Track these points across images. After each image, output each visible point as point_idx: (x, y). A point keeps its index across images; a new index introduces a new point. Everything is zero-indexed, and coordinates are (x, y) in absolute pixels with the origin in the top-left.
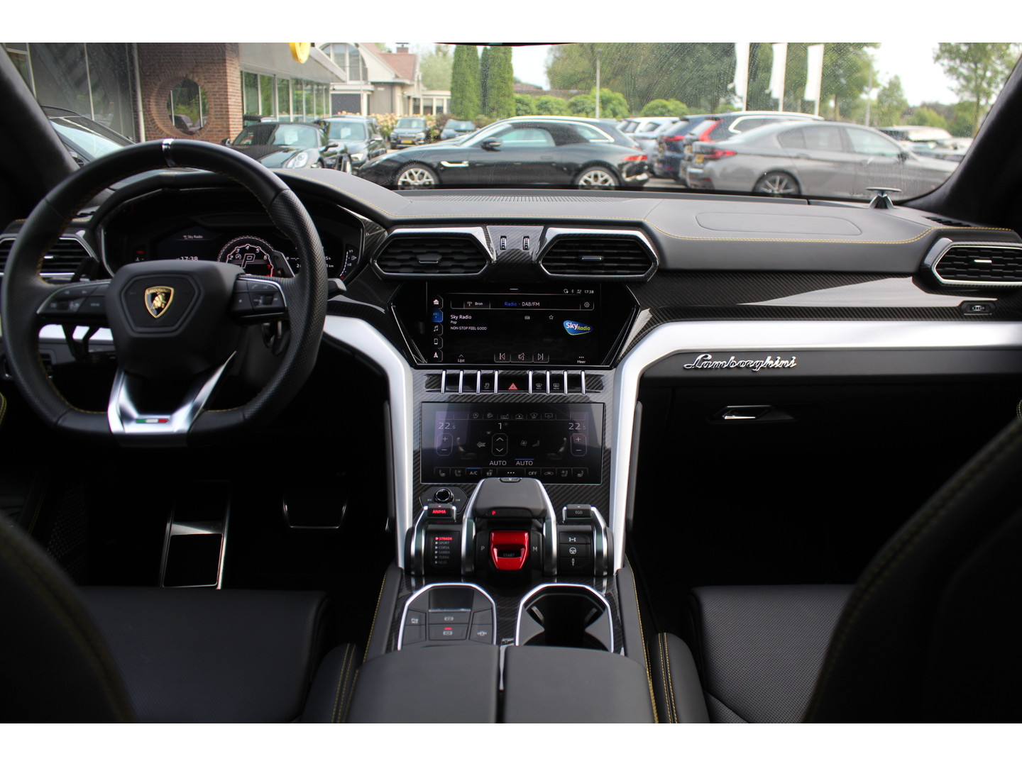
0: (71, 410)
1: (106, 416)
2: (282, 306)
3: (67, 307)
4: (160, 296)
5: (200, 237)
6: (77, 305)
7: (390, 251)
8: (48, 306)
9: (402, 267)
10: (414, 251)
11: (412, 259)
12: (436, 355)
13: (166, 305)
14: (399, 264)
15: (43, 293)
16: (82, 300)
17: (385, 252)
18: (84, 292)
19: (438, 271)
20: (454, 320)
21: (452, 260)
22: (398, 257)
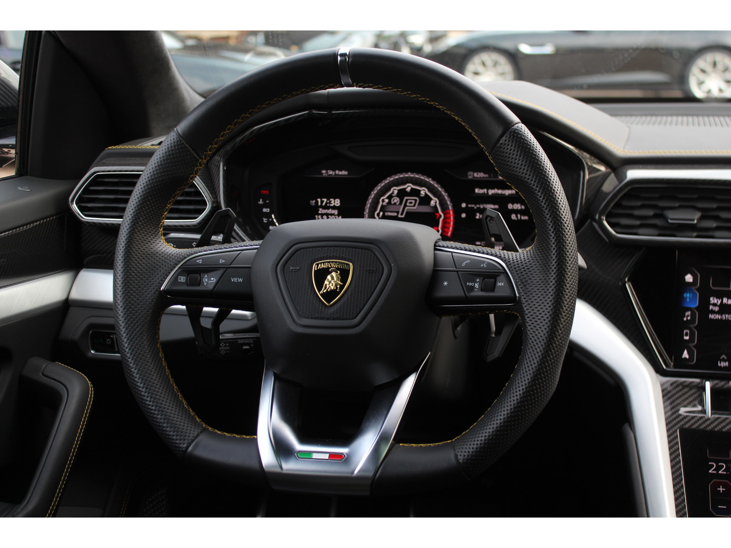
0: (204, 430)
1: (255, 442)
2: (512, 295)
3: (199, 283)
4: (334, 274)
5: (344, 173)
6: (213, 280)
7: (625, 203)
8: (175, 281)
9: (641, 226)
10: (662, 204)
11: (655, 216)
12: (685, 355)
13: (342, 287)
14: (638, 223)
15: (167, 262)
16: (220, 272)
17: (618, 205)
18: (221, 261)
19: (695, 234)
20: (715, 305)
21: (717, 218)
22: (637, 213)
